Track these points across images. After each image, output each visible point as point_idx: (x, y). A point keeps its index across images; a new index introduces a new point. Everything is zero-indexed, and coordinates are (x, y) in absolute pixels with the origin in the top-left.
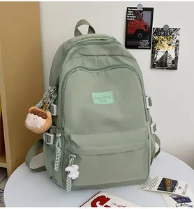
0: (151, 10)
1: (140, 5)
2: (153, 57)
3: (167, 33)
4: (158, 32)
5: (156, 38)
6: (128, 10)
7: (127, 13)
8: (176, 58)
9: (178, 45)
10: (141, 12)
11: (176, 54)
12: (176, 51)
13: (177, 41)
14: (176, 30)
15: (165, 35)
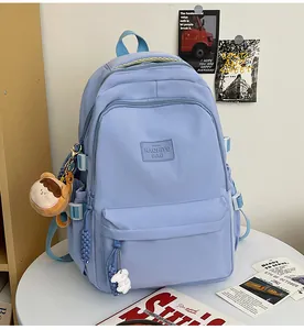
0: (216, 13)
1: (198, 7)
2: (216, 86)
3: (241, 47)
4: (227, 46)
5: (223, 55)
6: (180, 15)
7: (180, 19)
8: (254, 85)
9: (256, 66)
10: (201, 16)
11: (254, 79)
12: (253, 74)
13: (256, 59)
14: (253, 42)
15: (237, 51)
